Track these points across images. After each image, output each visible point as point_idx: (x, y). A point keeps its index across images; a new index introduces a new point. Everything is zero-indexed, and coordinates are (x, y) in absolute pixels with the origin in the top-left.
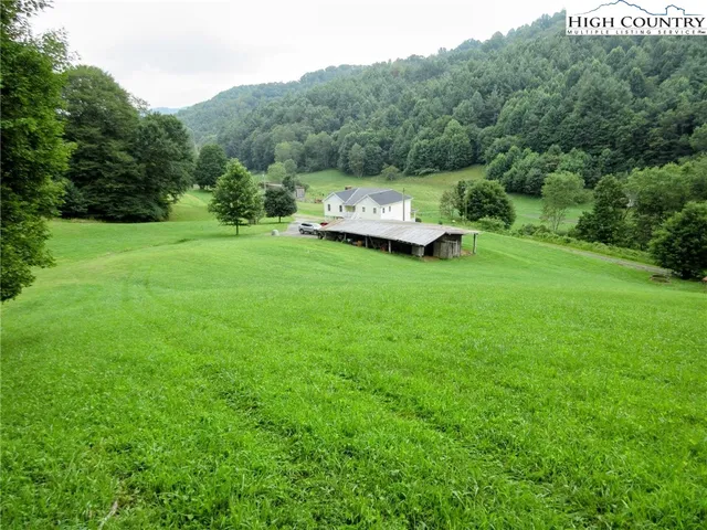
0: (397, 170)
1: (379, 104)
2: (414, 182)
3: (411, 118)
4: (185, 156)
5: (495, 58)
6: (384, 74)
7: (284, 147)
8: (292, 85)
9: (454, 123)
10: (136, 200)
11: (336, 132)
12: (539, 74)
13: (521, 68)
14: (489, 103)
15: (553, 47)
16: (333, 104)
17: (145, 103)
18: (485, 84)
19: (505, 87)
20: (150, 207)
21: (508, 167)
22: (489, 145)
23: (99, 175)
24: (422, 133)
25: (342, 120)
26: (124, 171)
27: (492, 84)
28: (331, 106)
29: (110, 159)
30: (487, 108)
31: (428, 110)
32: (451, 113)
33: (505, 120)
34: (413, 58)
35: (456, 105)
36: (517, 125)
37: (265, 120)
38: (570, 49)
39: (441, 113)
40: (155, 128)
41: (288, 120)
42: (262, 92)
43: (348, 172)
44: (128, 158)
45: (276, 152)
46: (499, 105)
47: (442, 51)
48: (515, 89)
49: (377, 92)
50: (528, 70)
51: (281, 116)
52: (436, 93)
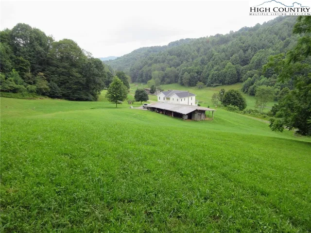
0: (203, 84)
1: (199, 55)
2: (210, 90)
3: (211, 62)
4: (103, 75)
5: (252, 35)
6: (202, 42)
7: (156, 73)
8: (165, 47)
9: (229, 64)
10: (82, 92)
11: (178, 67)
12: (271, 42)
13: (263, 39)
14: (246, 55)
15: (280, 29)
16: (179, 55)
17: (91, 54)
18: (245, 47)
19: (254, 48)
20: (87, 95)
21: (252, 84)
22: (245, 74)
23: (68, 82)
24: (215, 68)
25: (182, 62)
26: (77, 81)
27: (249, 46)
28: (178, 56)
29: (72, 76)
30: (246, 57)
31: (219, 58)
32: (229, 59)
33: (253, 63)
34: (218, 35)
35: (232, 56)
36: (258, 65)
37: (150, 62)
38: (288, 31)
39: (225, 59)
40: (91, 64)
41: (159, 62)
42: (151, 50)
43: (182, 84)
44: (79, 75)
45: (152, 75)
46: (251, 56)
47: (231, 32)
48: (259, 49)
49: (198, 50)
50: (266, 41)
51: (156, 60)
52: (224, 51)
